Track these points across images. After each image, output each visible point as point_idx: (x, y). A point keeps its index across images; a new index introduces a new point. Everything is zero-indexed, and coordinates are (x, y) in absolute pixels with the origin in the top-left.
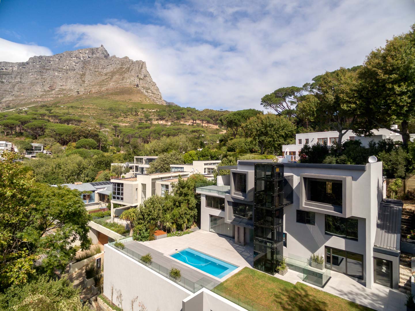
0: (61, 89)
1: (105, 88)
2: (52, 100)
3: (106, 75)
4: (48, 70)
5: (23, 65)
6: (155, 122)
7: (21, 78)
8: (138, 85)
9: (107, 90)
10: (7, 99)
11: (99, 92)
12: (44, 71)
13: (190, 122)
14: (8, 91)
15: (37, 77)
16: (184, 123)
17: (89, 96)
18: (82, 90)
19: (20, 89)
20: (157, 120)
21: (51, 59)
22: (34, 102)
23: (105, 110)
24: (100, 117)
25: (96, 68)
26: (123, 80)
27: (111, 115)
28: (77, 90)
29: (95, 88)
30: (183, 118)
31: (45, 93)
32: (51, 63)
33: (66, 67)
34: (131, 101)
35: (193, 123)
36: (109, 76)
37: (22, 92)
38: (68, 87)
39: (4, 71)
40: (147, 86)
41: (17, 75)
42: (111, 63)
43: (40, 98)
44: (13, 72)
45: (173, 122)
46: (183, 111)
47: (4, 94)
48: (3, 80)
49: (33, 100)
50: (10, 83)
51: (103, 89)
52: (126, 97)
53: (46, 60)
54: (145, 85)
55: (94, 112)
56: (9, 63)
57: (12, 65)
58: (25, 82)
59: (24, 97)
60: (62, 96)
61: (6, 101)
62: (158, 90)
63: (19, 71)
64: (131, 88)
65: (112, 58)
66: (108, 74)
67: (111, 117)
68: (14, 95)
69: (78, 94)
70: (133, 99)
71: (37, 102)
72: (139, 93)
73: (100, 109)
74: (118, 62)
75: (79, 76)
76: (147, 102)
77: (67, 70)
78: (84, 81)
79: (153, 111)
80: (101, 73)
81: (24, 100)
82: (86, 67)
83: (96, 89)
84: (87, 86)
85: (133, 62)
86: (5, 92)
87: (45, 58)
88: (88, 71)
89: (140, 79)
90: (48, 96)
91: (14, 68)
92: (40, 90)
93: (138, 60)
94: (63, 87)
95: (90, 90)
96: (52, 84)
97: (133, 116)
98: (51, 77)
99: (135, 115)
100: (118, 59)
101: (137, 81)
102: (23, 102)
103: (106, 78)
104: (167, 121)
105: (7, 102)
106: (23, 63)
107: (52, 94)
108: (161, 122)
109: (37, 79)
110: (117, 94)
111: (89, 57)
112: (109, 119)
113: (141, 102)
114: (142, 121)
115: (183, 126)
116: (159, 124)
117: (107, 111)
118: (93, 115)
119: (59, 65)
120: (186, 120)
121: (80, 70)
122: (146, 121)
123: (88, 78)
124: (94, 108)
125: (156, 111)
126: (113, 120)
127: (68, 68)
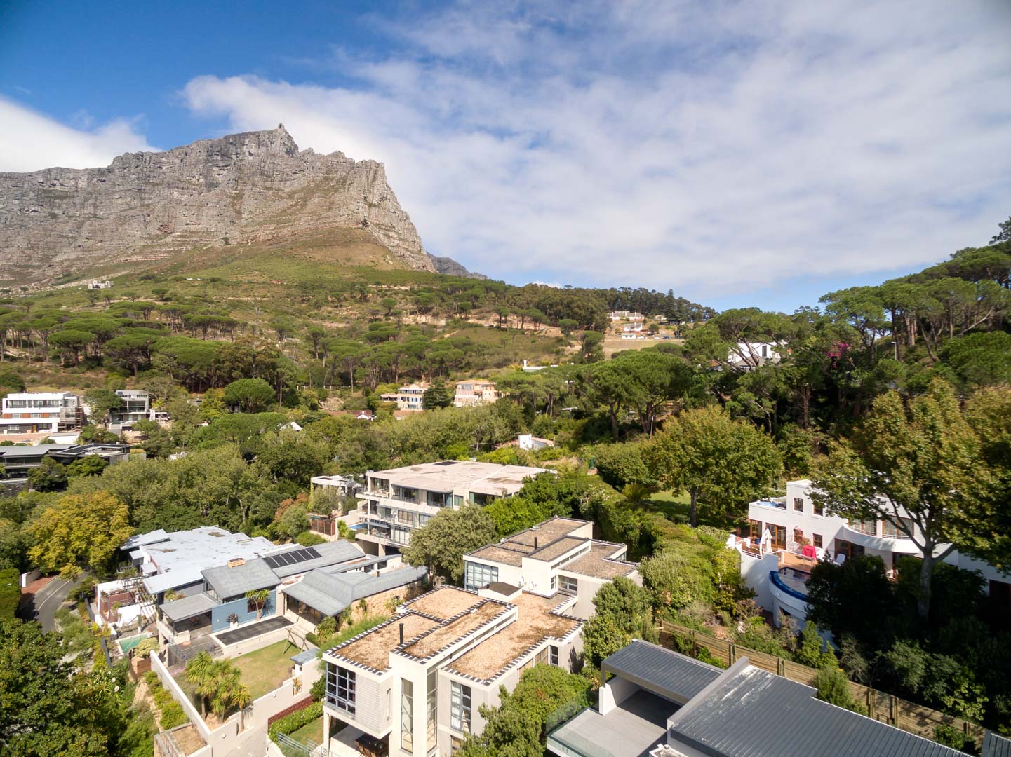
0: (186, 231)
1: (290, 229)
2: (168, 260)
3: (291, 196)
4: (157, 185)
5: (99, 173)
6: (409, 320)
7: (95, 206)
8: (365, 221)
9: (293, 234)
10: (66, 257)
11: (276, 240)
12: (148, 188)
13: (491, 321)
14: (67, 237)
15: (133, 203)
16: (476, 321)
17: (252, 252)
18: (235, 236)
19: (94, 232)
20: (412, 313)
21: (164, 159)
22: (127, 264)
23: (289, 288)
24: (278, 306)
25: (267, 181)
26: (330, 209)
27: (304, 300)
28: (224, 236)
29: (267, 230)
30: (475, 307)
31: (149, 242)
32: (164, 168)
33: (197, 178)
34: (350, 263)
35: (500, 321)
36: (298, 199)
37: (98, 239)
38: (201, 228)
39: (56, 191)
40: (386, 221)
41: (86, 200)
42: (302, 168)
43: (140, 253)
44: (77, 191)
45: (450, 317)
46: (476, 291)
47: (58, 245)
48: (56, 212)
49: (122, 259)
50: (70, 217)
51: (285, 231)
52: (340, 252)
53: (152, 162)
54: (382, 221)
55: (264, 292)
56: (68, 170)
57: (75, 174)
58: (106, 216)
59: (104, 252)
60: (189, 248)
61: (62, 262)
62: (413, 230)
63: (90, 189)
64: (349, 230)
65: (303, 156)
66: (296, 196)
67: (303, 305)
68: (79, 246)
69: (227, 243)
70: (354, 258)
71: (137, 263)
72: (369, 242)
73: (277, 285)
74: (318, 164)
75: (229, 200)
76: (388, 265)
77: (200, 185)
78: (239, 213)
79: (403, 288)
80: (280, 193)
81: (103, 258)
82: (243, 179)
83: (268, 232)
84: (247, 226)
85: (353, 163)
86: (60, 240)
87: (150, 158)
88: (249, 187)
89: (370, 205)
90: (158, 249)
91: (80, 181)
92: (138, 234)
93: (367, 160)
94: (193, 228)
95: (253, 234)
96: (166, 220)
97: (356, 302)
98: (163, 202)
99: (360, 301)
100: (319, 157)
101: (363, 212)
102: (101, 264)
103: (292, 206)
104: (436, 316)
105: (66, 264)
106: (99, 169)
107: (166, 244)
108: (423, 319)
109: (131, 208)
110: (316, 246)
111: (251, 154)
112: (301, 312)
113: (373, 264)
114: (377, 317)
115: (475, 332)
116: (417, 323)
117: (294, 291)
118: (261, 302)
119: (182, 175)
120: (482, 314)
121: (231, 185)
122: (386, 315)
123: (248, 204)
124: (264, 283)
125: (411, 289)
126: (308, 314)
127: (201, 180)
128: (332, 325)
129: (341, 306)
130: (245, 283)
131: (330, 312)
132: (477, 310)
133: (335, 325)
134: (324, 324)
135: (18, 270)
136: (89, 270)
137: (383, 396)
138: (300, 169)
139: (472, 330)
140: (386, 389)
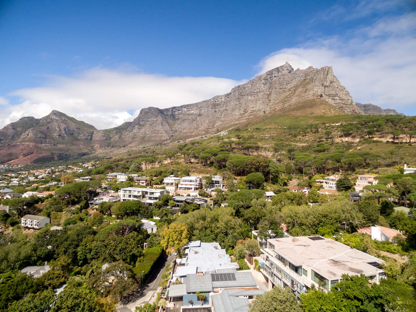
0: (252, 110)
1: (288, 104)
2: (246, 122)
3: (289, 90)
4: (244, 95)
5: (228, 95)
6: (338, 140)
7: (226, 106)
8: (322, 94)
9: (290, 106)
10: (218, 124)
11: (282, 110)
12: (241, 97)
13: (388, 138)
15: (236, 103)
16: (378, 139)
17: (273, 115)
18: (268, 110)
19: (225, 115)
20: (340, 137)
21: (246, 86)
22: (234, 125)
23: (285, 129)
24: (279, 137)
25: (281, 86)
26: (305, 92)
27: (290, 134)
28: (264, 110)
29: (279, 106)
31: (240, 116)
32: (246, 89)
33: (256, 90)
34: (313, 115)
35: (394, 139)
36: (292, 91)
37: (226, 117)
38: (257, 108)
39: (216, 103)
41: (224, 105)
43: (237, 121)
44: (222, 102)
45: (362, 137)
47: (216, 121)
48: (216, 110)
49: (232, 123)
50: (220, 111)
51: (286, 105)
52: (309, 111)
53: (243, 88)
54: (331, 93)
55: (274, 132)
56: (219, 96)
57: (221, 97)
58: (229, 109)
59: (228, 121)
60: (253, 116)
61: (217, 126)
63: (225, 101)
64: (314, 100)
65: (295, 72)
67: (289, 136)
68: (221, 120)
69: (265, 113)
70: (315, 112)
71: (237, 124)
72: (323, 104)
73: (280, 129)
74: (302, 74)
75: (266, 96)
76: (331, 113)
77: (257, 93)
78: (270, 100)
79: (337, 124)
80: (286, 90)
81: (227, 123)
82: (272, 87)
83: (280, 107)
84: (272, 105)
85: (317, 70)
86: (217, 119)
87: (242, 86)
88: (274, 90)
89: (325, 87)
90: (243, 118)
91: (222, 99)
92: (238, 114)
93: (324, 67)
94: (254, 109)
95: (274, 108)
96: (246, 107)
97: (313, 133)
98: (245, 101)
99: (315, 132)
100: (302, 71)
101: (321, 91)
102: (226, 126)
103: (290, 94)
104: (354, 137)
105: (218, 127)
107: (246, 116)
108: (347, 139)
109: (236, 105)
110: (298, 109)
111: (275, 77)
112: (288, 140)
113: (324, 114)
114: (322, 140)
115: (377, 145)
116: (343, 142)
117: (286, 131)
118: (273, 136)
119: (251, 90)
120: (383, 135)
121: (267, 90)
122: (326, 138)
123: (273, 96)
124: (275, 128)
125: (341, 125)
126: (291, 140)
127: (258, 91)
128: (300, 144)
129: (306, 135)
130: (268, 129)
131: (300, 139)
132: (380, 133)
133: (302, 144)
134: (297, 144)
135: (206, 130)
136: (223, 128)
137: (317, 181)
138: (294, 78)
139: (374, 144)
140: (319, 177)
